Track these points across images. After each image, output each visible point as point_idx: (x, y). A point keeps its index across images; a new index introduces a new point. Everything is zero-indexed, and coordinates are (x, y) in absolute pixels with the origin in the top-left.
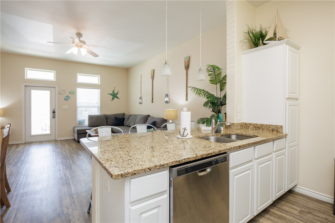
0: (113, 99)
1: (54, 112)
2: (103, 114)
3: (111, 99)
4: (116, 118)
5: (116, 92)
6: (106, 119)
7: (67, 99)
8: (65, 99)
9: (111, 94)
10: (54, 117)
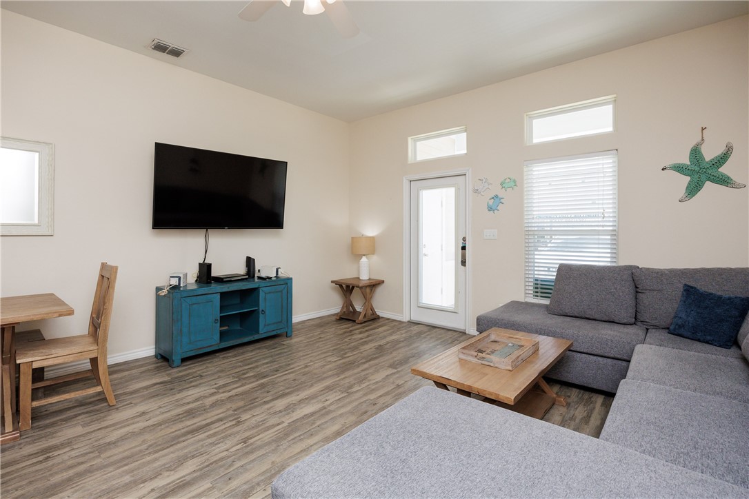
0: (693, 190)
1: (464, 248)
2: (623, 262)
3: (682, 191)
4: (689, 291)
5: (709, 154)
6: (632, 290)
7: (495, 204)
8: (490, 209)
9: (680, 169)
10: (464, 263)
